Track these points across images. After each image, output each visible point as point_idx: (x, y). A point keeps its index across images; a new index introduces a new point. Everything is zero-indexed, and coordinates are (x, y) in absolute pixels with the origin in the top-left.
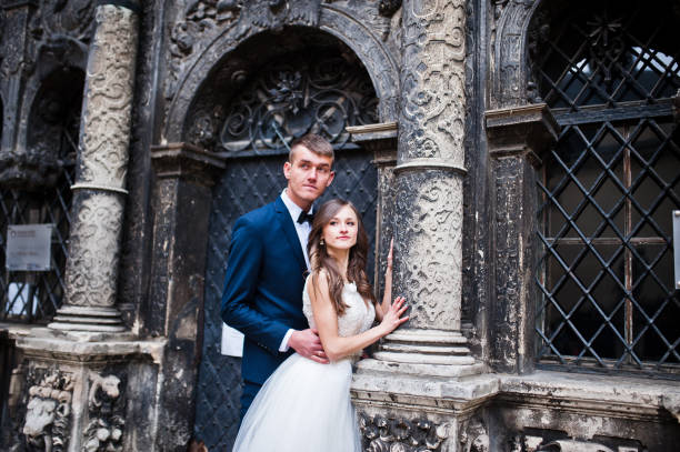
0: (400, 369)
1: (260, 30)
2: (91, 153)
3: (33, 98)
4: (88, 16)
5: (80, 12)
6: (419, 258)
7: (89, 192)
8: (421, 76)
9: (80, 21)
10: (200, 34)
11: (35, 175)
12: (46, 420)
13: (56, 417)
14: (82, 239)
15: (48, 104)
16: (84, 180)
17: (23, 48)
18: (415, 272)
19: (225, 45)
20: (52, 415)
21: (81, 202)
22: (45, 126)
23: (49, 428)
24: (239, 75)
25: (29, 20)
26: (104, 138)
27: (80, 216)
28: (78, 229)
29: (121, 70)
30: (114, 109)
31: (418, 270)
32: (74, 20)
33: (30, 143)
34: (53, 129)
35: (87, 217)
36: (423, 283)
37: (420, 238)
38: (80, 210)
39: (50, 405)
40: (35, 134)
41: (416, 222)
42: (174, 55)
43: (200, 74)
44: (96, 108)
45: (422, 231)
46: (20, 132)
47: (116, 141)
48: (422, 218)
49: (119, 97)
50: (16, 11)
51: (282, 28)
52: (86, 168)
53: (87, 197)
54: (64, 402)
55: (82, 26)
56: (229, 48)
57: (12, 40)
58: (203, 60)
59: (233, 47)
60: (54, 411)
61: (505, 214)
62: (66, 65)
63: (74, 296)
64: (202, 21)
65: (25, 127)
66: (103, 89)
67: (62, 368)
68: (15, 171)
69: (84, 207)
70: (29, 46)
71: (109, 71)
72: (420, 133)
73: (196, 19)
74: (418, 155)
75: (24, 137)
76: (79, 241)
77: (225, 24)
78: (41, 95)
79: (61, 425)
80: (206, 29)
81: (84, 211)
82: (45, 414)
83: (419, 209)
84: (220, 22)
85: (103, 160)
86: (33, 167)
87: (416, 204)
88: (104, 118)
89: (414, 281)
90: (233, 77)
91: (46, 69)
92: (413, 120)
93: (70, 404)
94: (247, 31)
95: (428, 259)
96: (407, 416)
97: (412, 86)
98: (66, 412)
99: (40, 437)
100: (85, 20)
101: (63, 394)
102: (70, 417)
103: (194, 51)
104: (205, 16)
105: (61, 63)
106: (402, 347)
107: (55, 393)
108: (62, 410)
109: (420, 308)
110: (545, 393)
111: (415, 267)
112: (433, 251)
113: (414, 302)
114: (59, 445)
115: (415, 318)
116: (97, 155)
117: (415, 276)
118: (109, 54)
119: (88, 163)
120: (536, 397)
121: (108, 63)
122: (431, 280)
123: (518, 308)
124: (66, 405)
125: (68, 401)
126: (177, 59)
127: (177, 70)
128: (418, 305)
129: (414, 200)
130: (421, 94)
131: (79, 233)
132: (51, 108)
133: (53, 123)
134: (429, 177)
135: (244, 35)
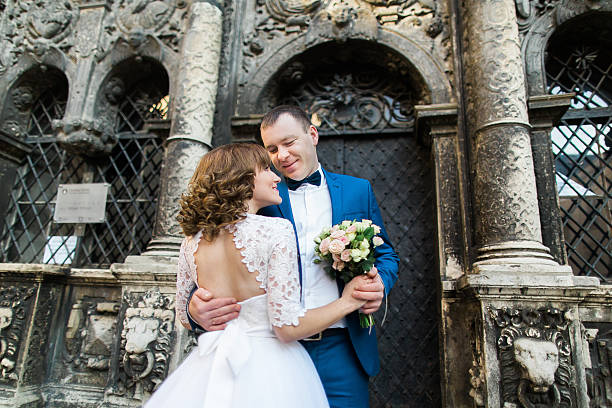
0: (521, 269)
1: (326, 40)
2: (190, 112)
3: (102, 79)
4: (164, 20)
5: (157, 16)
6: (518, 188)
7: (188, 142)
8: (503, 62)
9: (156, 23)
10: (269, 41)
11: (97, 140)
12: (151, 337)
13: (160, 334)
14: (181, 180)
15: (113, 87)
16: (184, 133)
17: (97, 38)
18: (516, 198)
19: (293, 49)
20: (156, 332)
21: (180, 149)
22: (108, 104)
23: (152, 345)
24: (298, 75)
25: (104, 18)
26: (201, 102)
27: (180, 162)
28: (177, 172)
29: (214, 53)
30: (209, 81)
31: (518, 196)
32: (152, 22)
33: (97, 114)
34: (112, 108)
35: (186, 162)
36: (523, 207)
37: (516, 173)
38: (179, 157)
39: (154, 324)
40: (100, 108)
41: (510, 162)
42: (245, 54)
43: (272, 68)
44: (195, 78)
45: (517, 169)
46: (87, 105)
47: (209, 106)
48: (516, 159)
49: (212, 73)
50: (91, 10)
51: (345, 40)
52: (186, 123)
53: (187, 146)
54: (168, 320)
55: (157, 27)
56: (297, 52)
57: (85, 31)
58: (273, 59)
59: (300, 51)
60: (158, 328)
61: (543, 170)
62: (139, 55)
63: (172, 228)
64: (272, 32)
65: (93, 101)
66: (201, 64)
67: (162, 290)
68: (82, 135)
69: (183, 154)
70: (102, 38)
71: (206, 51)
72: (506, 100)
73: (266, 30)
74: (506, 115)
75: (91, 109)
76: (178, 182)
77: (291, 35)
78: (109, 78)
79: (165, 341)
80: (275, 37)
81: (183, 158)
82: (149, 331)
83: (512, 153)
84: (288, 33)
85: (200, 119)
86: (98, 134)
87: (509, 149)
88: (201, 86)
89: (515, 205)
90: (294, 75)
91: (119, 56)
92: (499, 91)
93: (173, 323)
94: (315, 40)
95: (524, 189)
96: (533, 306)
97: (494, 69)
98: (169, 329)
99: (143, 354)
100: (161, 23)
101: (166, 312)
102: (173, 335)
103: (265, 52)
104: (273, 29)
105: (136, 53)
106: (516, 253)
107: (159, 312)
108: (165, 328)
109: (523, 224)
110: (604, 293)
111: (515, 195)
112: (527, 183)
113: (518, 220)
114: (162, 362)
115: (520, 232)
116: (196, 114)
117: (516, 201)
118: (207, 39)
119: (187, 119)
120: (596, 296)
121: (206, 45)
122: (528, 204)
123: (560, 235)
124: (169, 323)
125: (172, 320)
126: (248, 57)
127: (249, 65)
128: (521, 222)
129: (507, 147)
130: (504, 74)
131: (178, 176)
132: (114, 89)
133: (113, 103)
134: (517, 131)
135: (311, 43)
